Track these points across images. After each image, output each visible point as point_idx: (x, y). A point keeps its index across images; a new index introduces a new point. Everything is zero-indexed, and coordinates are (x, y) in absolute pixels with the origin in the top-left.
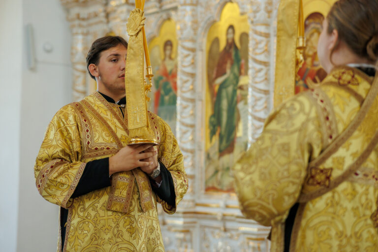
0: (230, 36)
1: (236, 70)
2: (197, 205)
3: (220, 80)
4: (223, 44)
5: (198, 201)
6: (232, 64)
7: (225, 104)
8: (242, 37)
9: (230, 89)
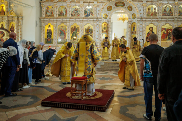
4: (74, 28)
8: (77, 27)
9: (75, 33)
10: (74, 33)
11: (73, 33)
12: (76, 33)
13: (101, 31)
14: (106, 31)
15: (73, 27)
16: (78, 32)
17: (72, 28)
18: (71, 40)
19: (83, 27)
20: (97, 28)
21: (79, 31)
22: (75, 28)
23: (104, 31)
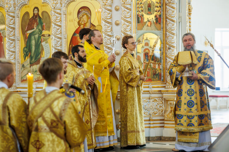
0: (36, 12)
1: (40, 28)
2: (17, 88)
3: (29, 32)
4: (31, 15)
5: (17, 86)
6: (37, 25)
7: (33, 42)
8: (43, 13)
9: (37, 36)
10: (33, 37)
11: (31, 35)
12: (39, 37)
13: (134, 20)
14: (158, 20)
15: (27, 13)
16: (45, 32)
17: (26, 17)
18: (23, 66)
19: (64, 9)
20: (117, 10)
21: (49, 28)
22: (36, 16)
23: (145, 20)
